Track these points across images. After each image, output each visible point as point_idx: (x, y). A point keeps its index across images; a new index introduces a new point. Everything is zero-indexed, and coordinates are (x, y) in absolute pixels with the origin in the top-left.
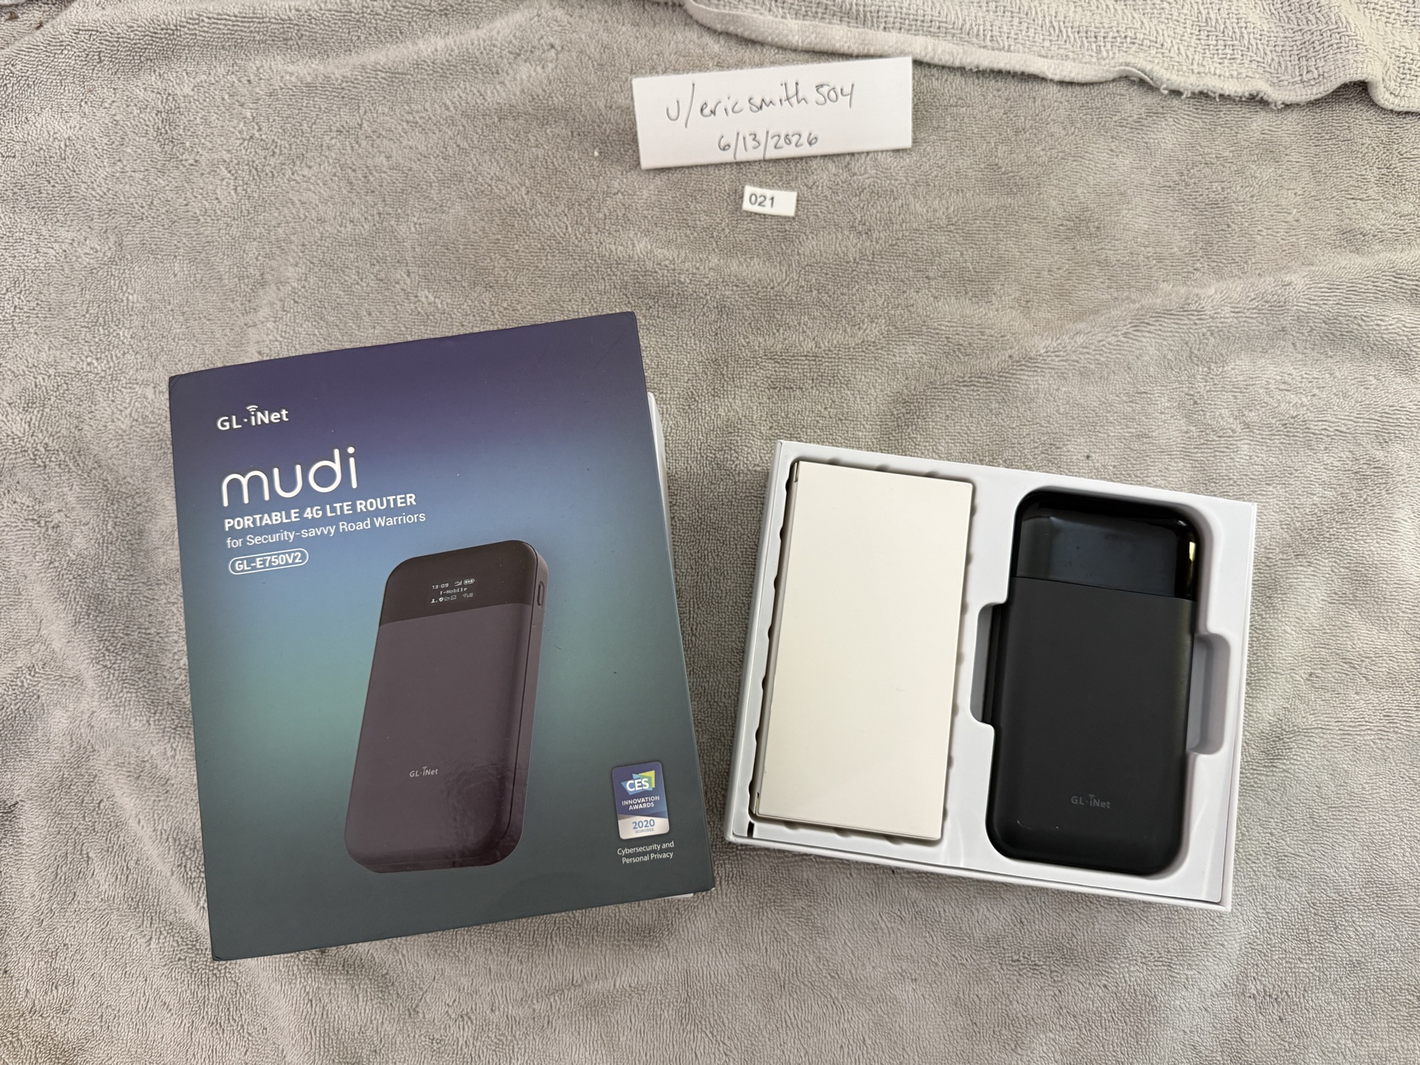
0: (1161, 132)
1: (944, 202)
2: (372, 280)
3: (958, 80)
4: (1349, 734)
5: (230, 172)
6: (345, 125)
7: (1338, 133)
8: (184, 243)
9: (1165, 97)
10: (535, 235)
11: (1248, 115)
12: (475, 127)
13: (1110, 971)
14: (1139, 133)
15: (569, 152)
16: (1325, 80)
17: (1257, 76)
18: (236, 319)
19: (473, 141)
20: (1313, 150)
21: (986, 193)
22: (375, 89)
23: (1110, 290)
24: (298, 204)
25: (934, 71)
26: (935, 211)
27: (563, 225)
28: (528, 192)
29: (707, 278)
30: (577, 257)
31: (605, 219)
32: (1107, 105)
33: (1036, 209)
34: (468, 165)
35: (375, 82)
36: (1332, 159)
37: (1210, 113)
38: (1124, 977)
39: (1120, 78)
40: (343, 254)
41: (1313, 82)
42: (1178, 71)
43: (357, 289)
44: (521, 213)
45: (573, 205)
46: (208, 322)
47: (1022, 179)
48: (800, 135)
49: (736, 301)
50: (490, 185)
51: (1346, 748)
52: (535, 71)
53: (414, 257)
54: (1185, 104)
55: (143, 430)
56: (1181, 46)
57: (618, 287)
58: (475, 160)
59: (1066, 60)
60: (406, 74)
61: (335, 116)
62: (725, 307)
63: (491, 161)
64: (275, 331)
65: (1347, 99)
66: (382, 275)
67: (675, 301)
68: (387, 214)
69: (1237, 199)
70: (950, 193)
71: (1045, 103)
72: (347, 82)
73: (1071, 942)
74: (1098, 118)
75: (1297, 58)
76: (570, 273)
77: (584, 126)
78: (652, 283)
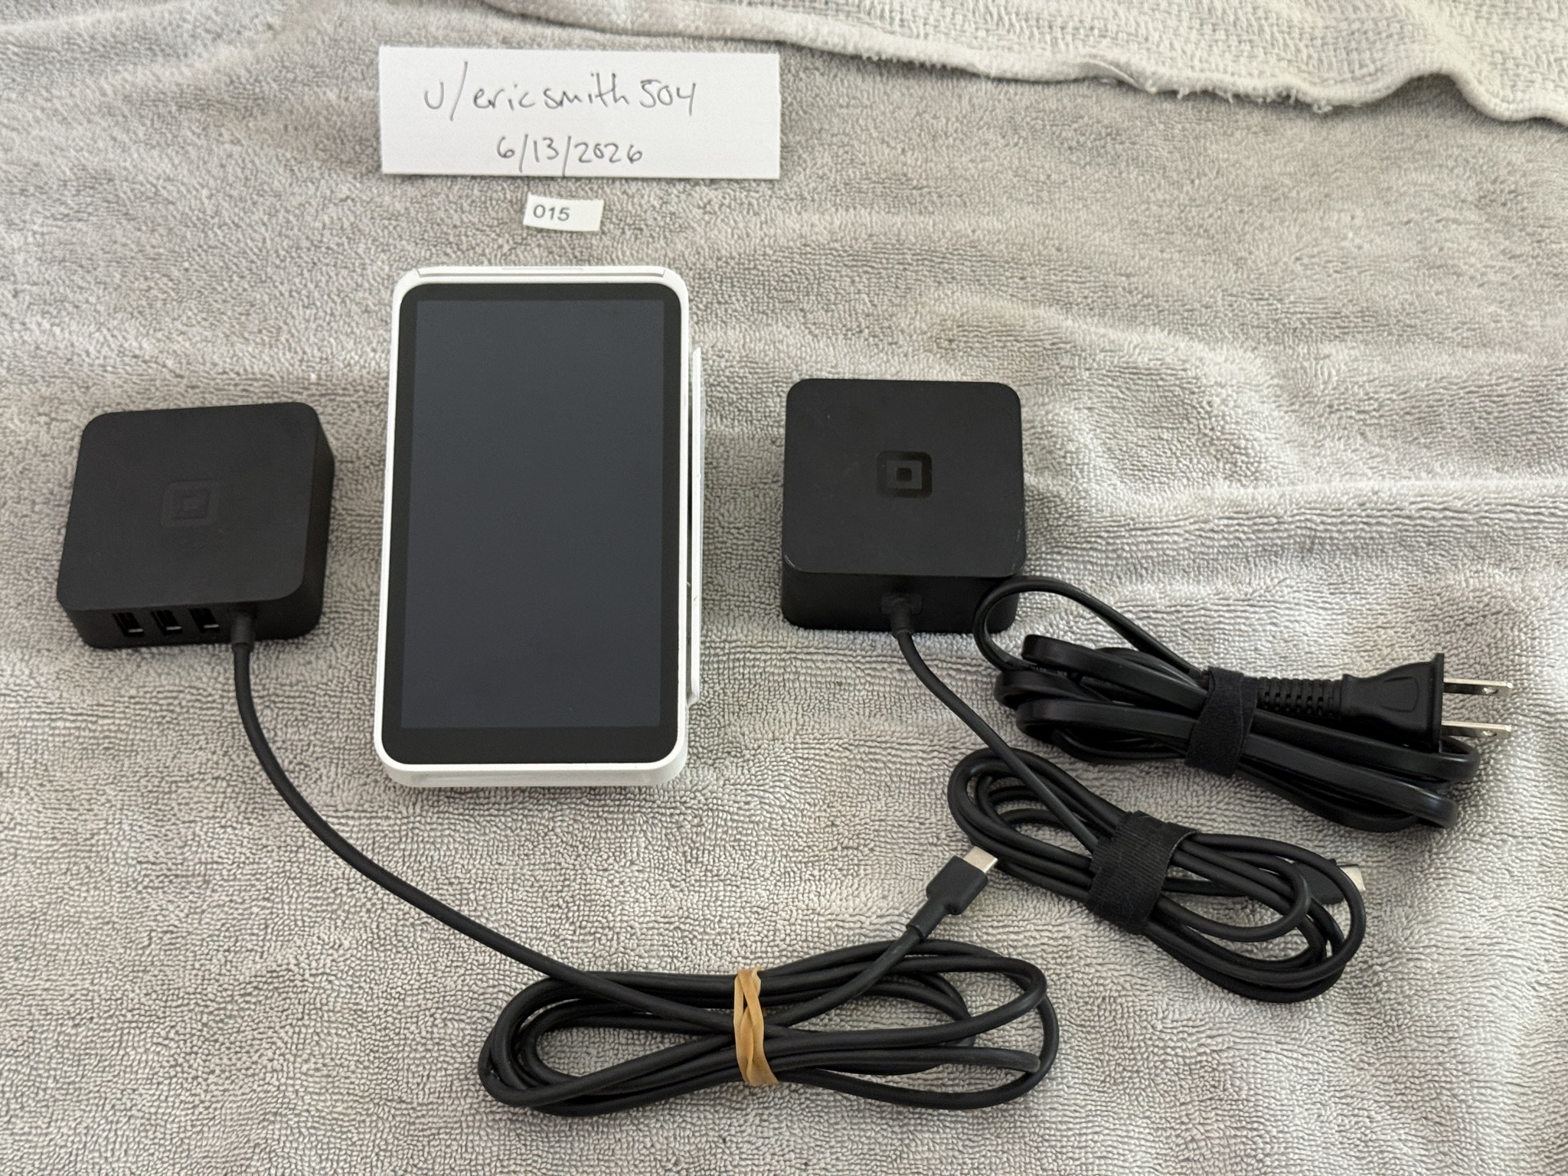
1: (827, 217)
3: (852, 73)
9: (1152, 97)
10: (216, 250)
15: (280, 150)
16: (1385, 75)
19: (136, 134)
32: (1066, 108)
37: (1222, 119)
39: (1089, 75)
41: (1368, 79)
42: (1171, 68)
47: (941, 196)
48: (616, 147)
54: (1182, 106)
56: (1174, 41)
59: (1009, 52)
65: (1420, 103)
70: (837, 209)
71: (976, 101)
75: (1344, 52)
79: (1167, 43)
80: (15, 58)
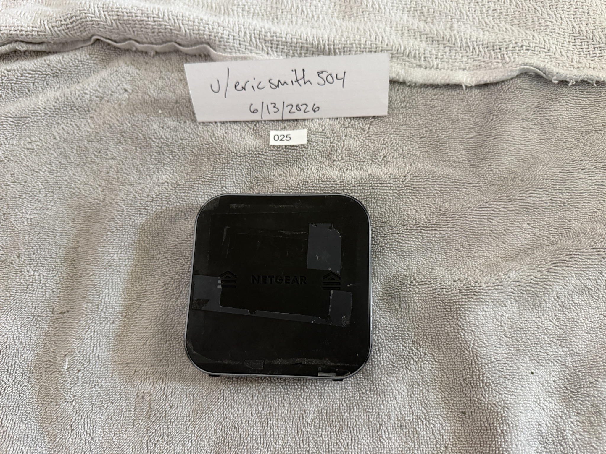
0: (558, 111)
9: (557, 86)
12: (72, 148)
15: (134, 160)
35: (7, 125)
37: (592, 94)
39: (521, 74)
42: (563, 67)
54: (572, 89)
56: (562, 50)
59: (480, 69)
60: (27, 118)
79: (559, 51)
80: (12, 123)
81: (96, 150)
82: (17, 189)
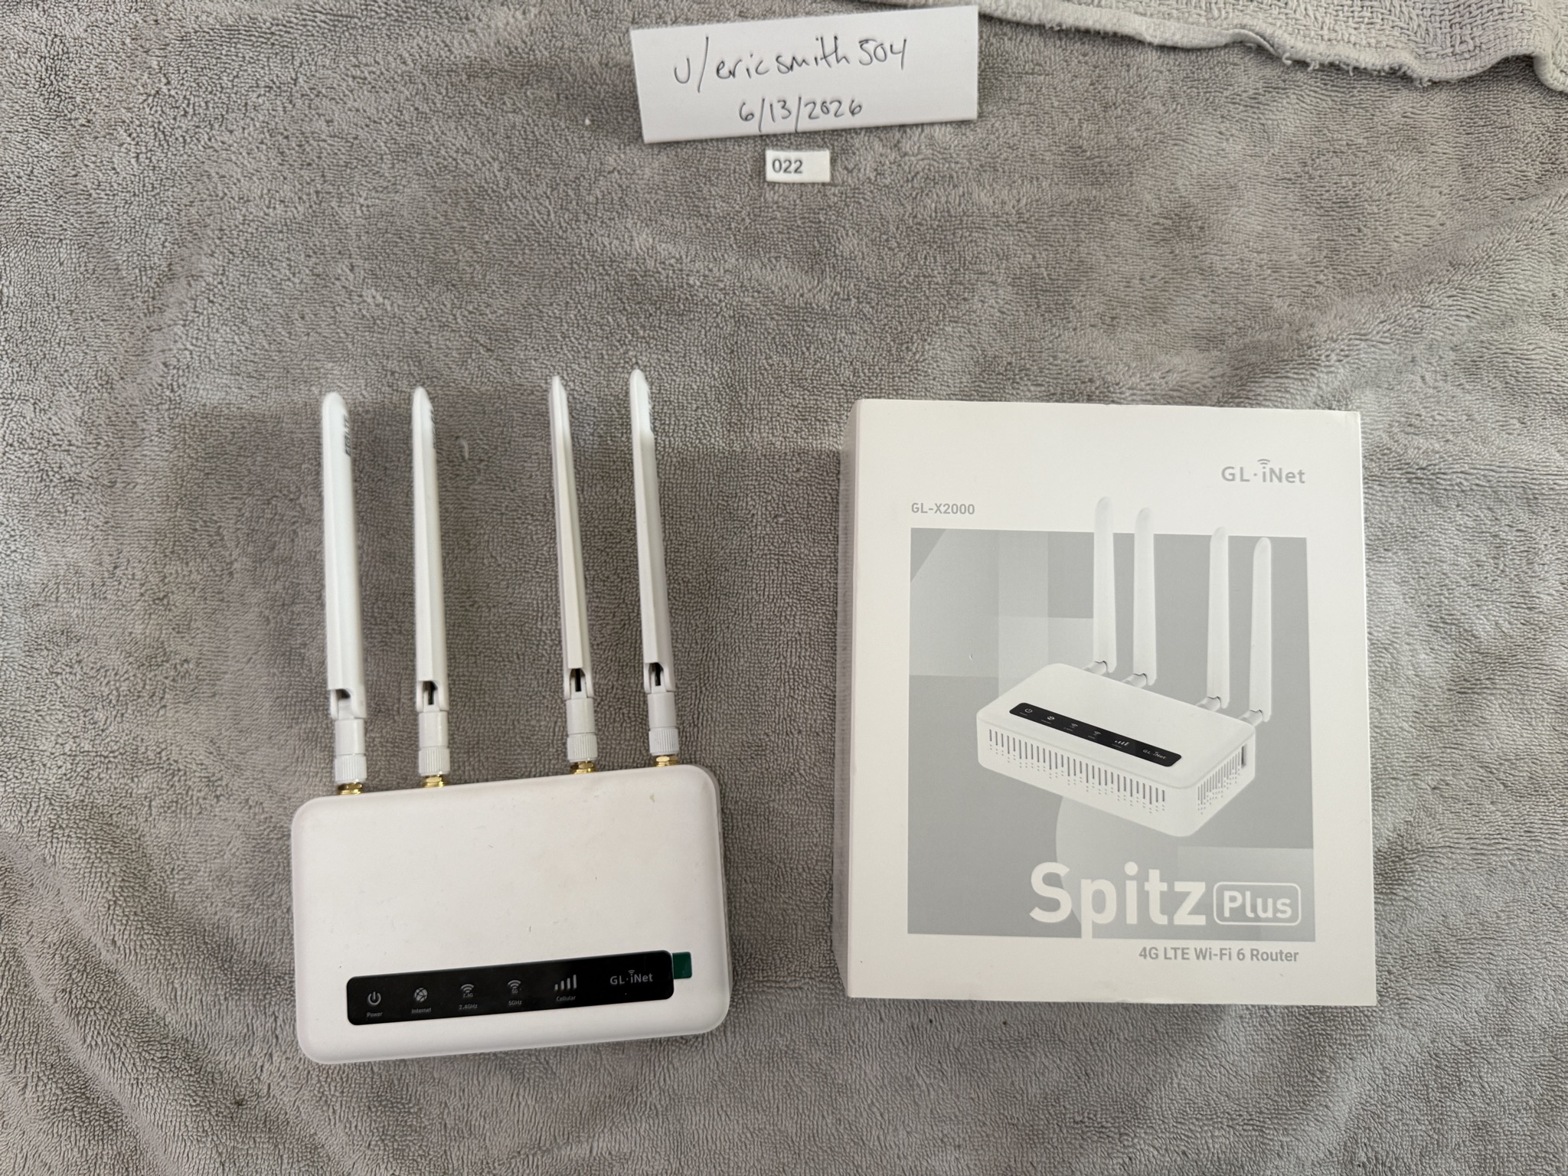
0: (1281, 111)
1: (1015, 191)
2: (307, 275)
3: (1036, 41)
4: (1482, 854)
5: (130, 135)
6: (275, 79)
7: (1494, 118)
8: (72, 224)
9: (1288, 68)
10: (509, 222)
11: (1387, 94)
12: (438, 85)
13: (1190, 1134)
14: (1254, 113)
15: (554, 119)
16: (1482, 53)
17: (1400, 45)
18: (137, 320)
19: (434, 104)
20: (1463, 139)
21: (1066, 183)
22: (313, 35)
23: (1213, 306)
24: (216, 178)
25: (1007, 29)
26: (1003, 203)
27: (543, 210)
28: (502, 167)
29: (722, 281)
30: (561, 252)
31: (597, 203)
32: (1217, 76)
33: (1126, 204)
34: (428, 133)
35: (313, 27)
36: (1486, 150)
37: (1342, 90)
38: (1206, 1142)
39: (1234, 43)
40: (271, 243)
41: (1467, 56)
42: (1305, 37)
43: (288, 286)
44: (492, 195)
45: (558, 184)
46: (101, 324)
47: (1110, 166)
48: (840, 102)
49: (758, 309)
50: (455, 160)
51: (1480, 870)
52: (513, 17)
53: (359, 248)
54: (1312, 78)
55: (19, 458)
56: (1309, 6)
57: (612, 289)
58: (436, 128)
59: (1169, 19)
60: (352, 17)
61: (263, 68)
62: (743, 316)
63: (456, 129)
64: (184, 337)
65: (1507, 77)
66: (320, 269)
67: (682, 307)
68: (327, 193)
69: (1371, 197)
70: (1023, 180)
71: (1142, 72)
72: (277, 25)
73: (1145, 1099)
74: (1206, 93)
75: (1448, 24)
76: (552, 270)
77: (573, 88)
78: (652, 285)
81: (484, 92)
82: (339, 150)
